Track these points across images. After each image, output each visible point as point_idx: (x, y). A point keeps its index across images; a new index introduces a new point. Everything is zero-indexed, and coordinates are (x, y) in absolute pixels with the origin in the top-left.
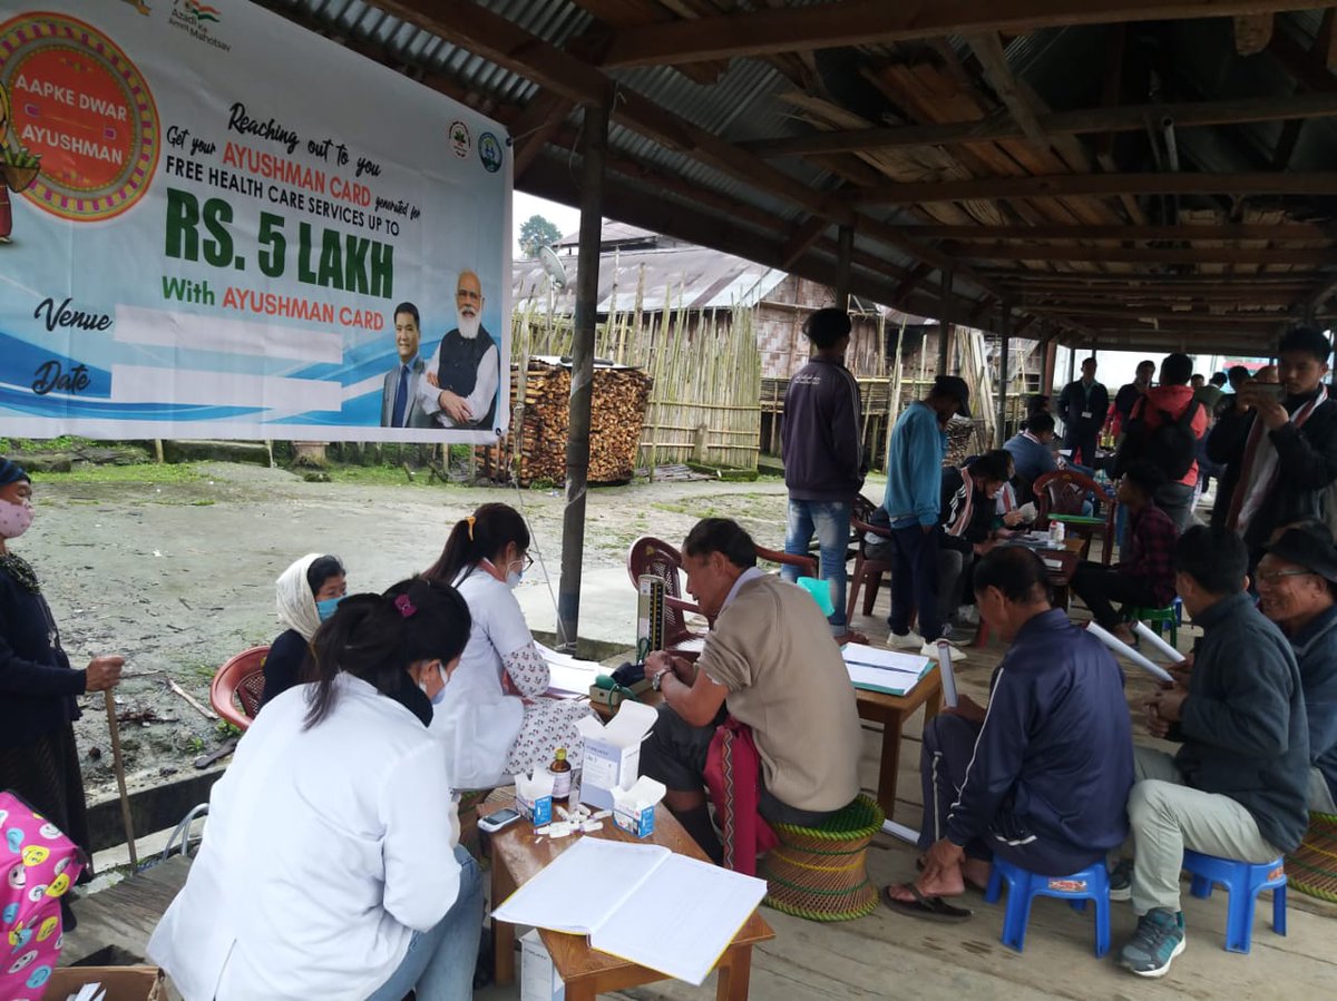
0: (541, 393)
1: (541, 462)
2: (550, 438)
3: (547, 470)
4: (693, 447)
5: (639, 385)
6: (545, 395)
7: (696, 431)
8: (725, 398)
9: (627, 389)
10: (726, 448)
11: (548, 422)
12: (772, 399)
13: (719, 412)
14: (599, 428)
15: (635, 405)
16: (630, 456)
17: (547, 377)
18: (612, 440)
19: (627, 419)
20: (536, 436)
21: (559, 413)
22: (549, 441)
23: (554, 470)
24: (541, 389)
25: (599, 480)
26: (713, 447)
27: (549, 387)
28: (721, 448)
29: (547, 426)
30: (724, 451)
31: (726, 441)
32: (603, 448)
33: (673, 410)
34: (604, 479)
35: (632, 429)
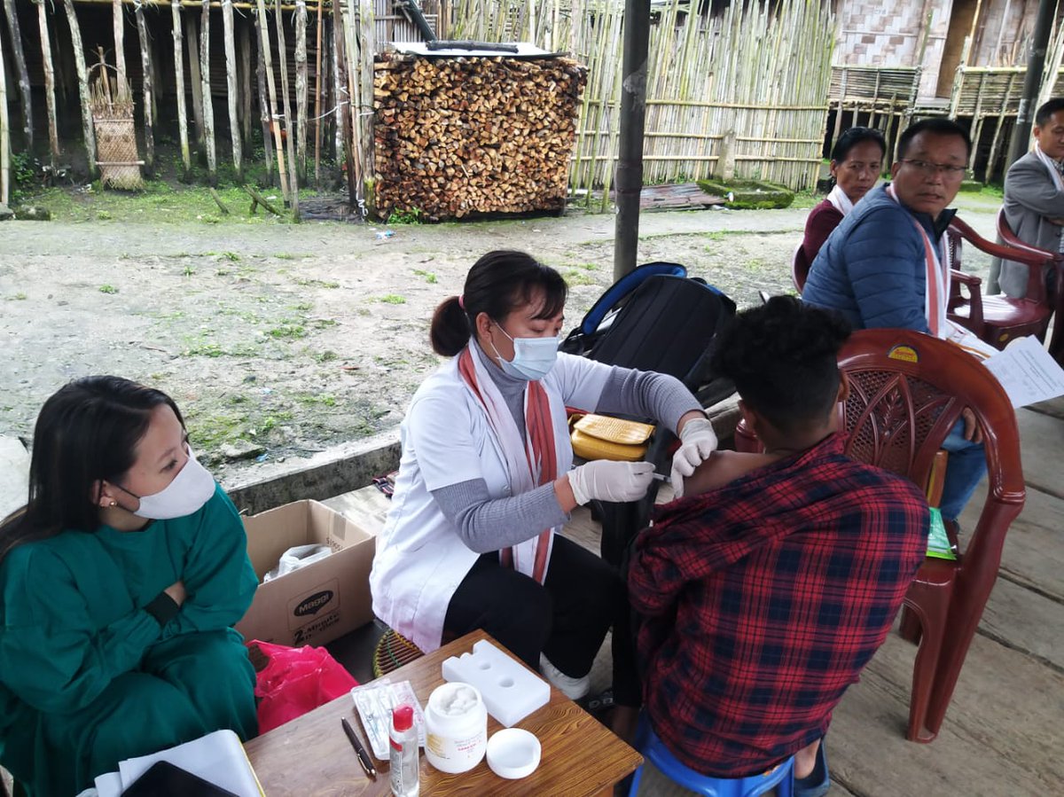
0: (387, 94)
1: (402, 187)
2: (412, 155)
3: (412, 198)
4: (717, 161)
5: (561, 80)
6: (394, 96)
7: (721, 139)
8: (769, 95)
9: (538, 85)
10: (770, 161)
11: (405, 134)
12: (870, 95)
13: (761, 116)
14: (495, 140)
15: (556, 108)
16: (556, 178)
17: (392, 71)
18: (520, 157)
19: (544, 127)
20: (389, 154)
21: (421, 121)
22: (410, 159)
23: (422, 199)
24: (385, 88)
25: (507, 210)
26: (750, 161)
27: (400, 85)
28: (761, 161)
29: (404, 138)
30: (765, 165)
31: (769, 152)
32: (505, 169)
33: (687, 113)
34: (514, 209)
35: (557, 141)
